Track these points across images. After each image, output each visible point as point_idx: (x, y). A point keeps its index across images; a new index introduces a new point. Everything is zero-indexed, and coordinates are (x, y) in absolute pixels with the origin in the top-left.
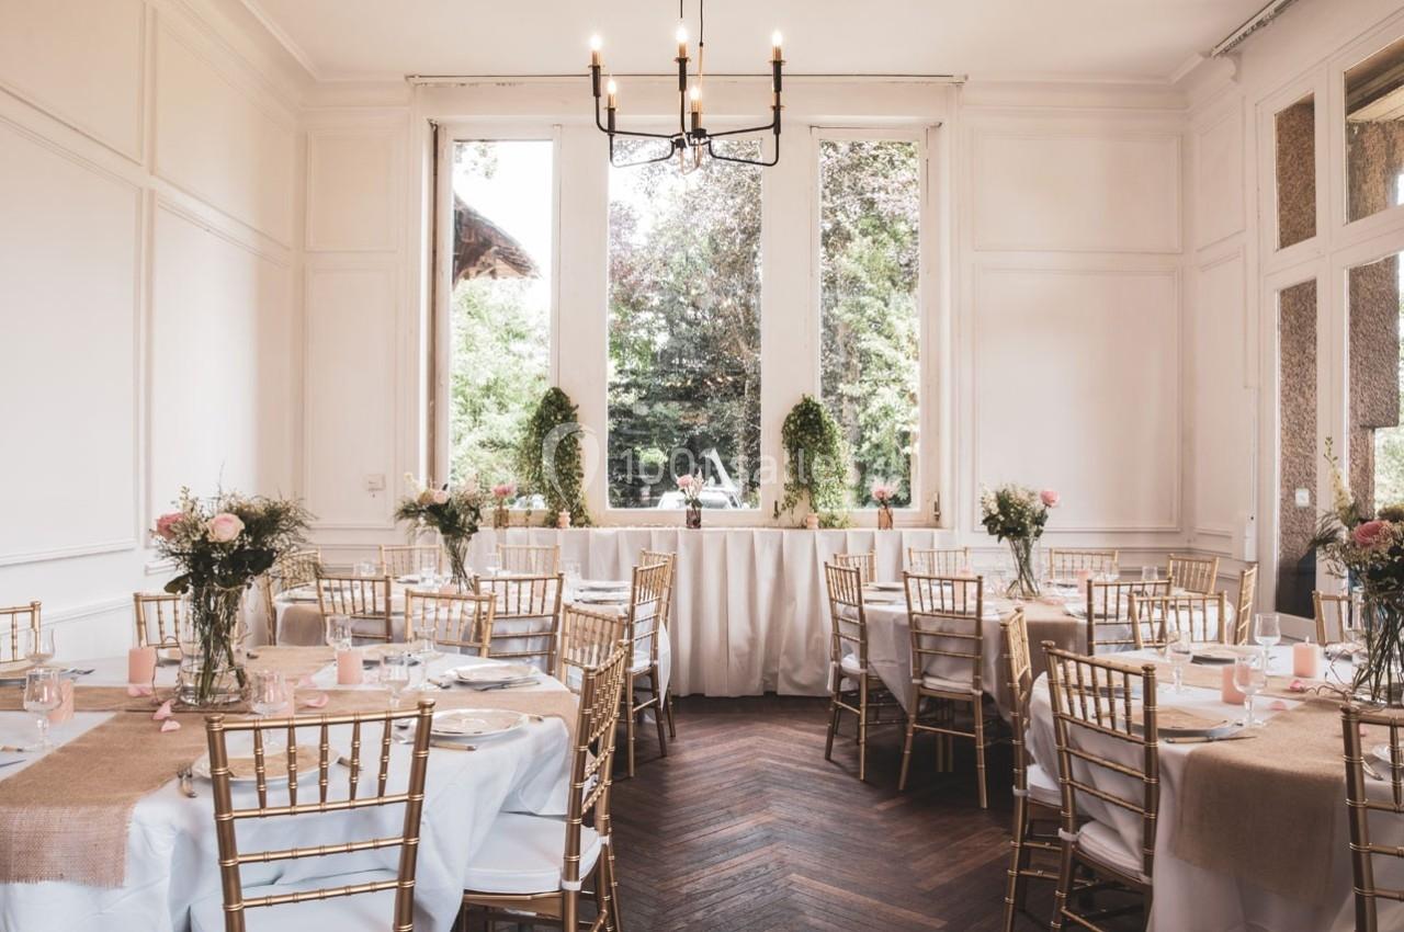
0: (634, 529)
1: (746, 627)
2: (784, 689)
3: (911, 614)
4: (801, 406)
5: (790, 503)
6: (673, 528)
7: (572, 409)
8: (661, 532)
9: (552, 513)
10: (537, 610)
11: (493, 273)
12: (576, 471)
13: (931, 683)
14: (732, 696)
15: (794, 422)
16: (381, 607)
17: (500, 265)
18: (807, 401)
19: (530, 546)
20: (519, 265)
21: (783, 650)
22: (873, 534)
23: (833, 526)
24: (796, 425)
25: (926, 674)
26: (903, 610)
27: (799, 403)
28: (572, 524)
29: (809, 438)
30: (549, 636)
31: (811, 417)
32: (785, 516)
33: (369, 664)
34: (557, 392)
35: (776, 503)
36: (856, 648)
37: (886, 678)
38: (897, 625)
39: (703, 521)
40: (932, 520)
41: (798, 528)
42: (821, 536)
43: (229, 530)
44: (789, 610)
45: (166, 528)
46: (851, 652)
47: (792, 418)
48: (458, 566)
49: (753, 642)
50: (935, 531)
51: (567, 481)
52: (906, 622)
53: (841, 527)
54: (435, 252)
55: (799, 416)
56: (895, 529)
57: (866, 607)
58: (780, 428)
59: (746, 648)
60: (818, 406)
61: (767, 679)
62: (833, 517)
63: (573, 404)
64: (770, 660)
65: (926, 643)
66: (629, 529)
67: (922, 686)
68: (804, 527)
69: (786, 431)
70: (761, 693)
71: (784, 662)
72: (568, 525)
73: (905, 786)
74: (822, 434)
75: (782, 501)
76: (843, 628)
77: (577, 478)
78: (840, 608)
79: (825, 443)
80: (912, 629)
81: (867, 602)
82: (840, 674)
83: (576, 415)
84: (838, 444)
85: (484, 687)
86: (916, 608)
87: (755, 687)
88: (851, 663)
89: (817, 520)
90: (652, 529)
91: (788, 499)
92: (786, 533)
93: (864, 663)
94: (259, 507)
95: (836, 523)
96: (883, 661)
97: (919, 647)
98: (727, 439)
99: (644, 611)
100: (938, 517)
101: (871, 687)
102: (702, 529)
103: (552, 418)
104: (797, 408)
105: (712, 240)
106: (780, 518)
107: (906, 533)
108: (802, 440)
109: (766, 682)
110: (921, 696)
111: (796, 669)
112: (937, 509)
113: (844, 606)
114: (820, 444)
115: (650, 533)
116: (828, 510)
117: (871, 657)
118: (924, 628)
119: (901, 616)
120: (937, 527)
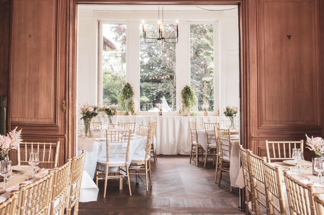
0: (146, 116)
1: (173, 139)
3: (206, 131)
4: (186, 87)
6: (156, 116)
7: (131, 88)
8: (153, 117)
9: (127, 112)
12: (133, 102)
13: (210, 145)
14: (170, 155)
15: (184, 91)
18: (187, 86)
19: (123, 119)
20: (113, 48)
21: (181, 144)
22: (203, 117)
23: (193, 115)
24: (184, 92)
25: (209, 143)
26: (205, 131)
27: (185, 87)
28: (132, 115)
29: (187, 95)
31: (188, 90)
32: (182, 113)
34: (128, 84)
35: (180, 110)
37: (201, 145)
38: (203, 133)
40: (217, 114)
41: (185, 116)
42: (190, 118)
44: (183, 135)
46: (195, 140)
47: (183, 90)
49: (174, 142)
51: (130, 105)
52: (205, 133)
53: (195, 116)
55: (185, 90)
56: (208, 116)
57: (197, 130)
60: (190, 87)
61: (178, 151)
62: (193, 113)
63: (131, 87)
64: (178, 147)
65: (209, 137)
66: (145, 116)
67: (208, 146)
69: (182, 94)
70: (177, 154)
71: (182, 147)
72: (131, 115)
73: (205, 166)
74: (191, 94)
76: (193, 135)
77: (133, 104)
79: (191, 96)
81: (197, 129)
82: (193, 145)
83: (132, 89)
84: (194, 96)
87: (175, 153)
88: (195, 142)
89: (189, 114)
90: (151, 116)
91: (183, 109)
92: (182, 117)
93: (197, 142)
95: (194, 115)
96: (201, 141)
100: (219, 114)
101: (199, 147)
102: (162, 116)
103: (127, 90)
104: (185, 88)
107: (211, 117)
108: (186, 95)
109: (178, 152)
110: (208, 148)
111: (184, 149)
112: (218, 111)
113: (193, 130)
114: (190, 96)
115: (150, 117)
116: (192, 112)
118: (208, 134)
119: (204, 132)
120: (218, 116)
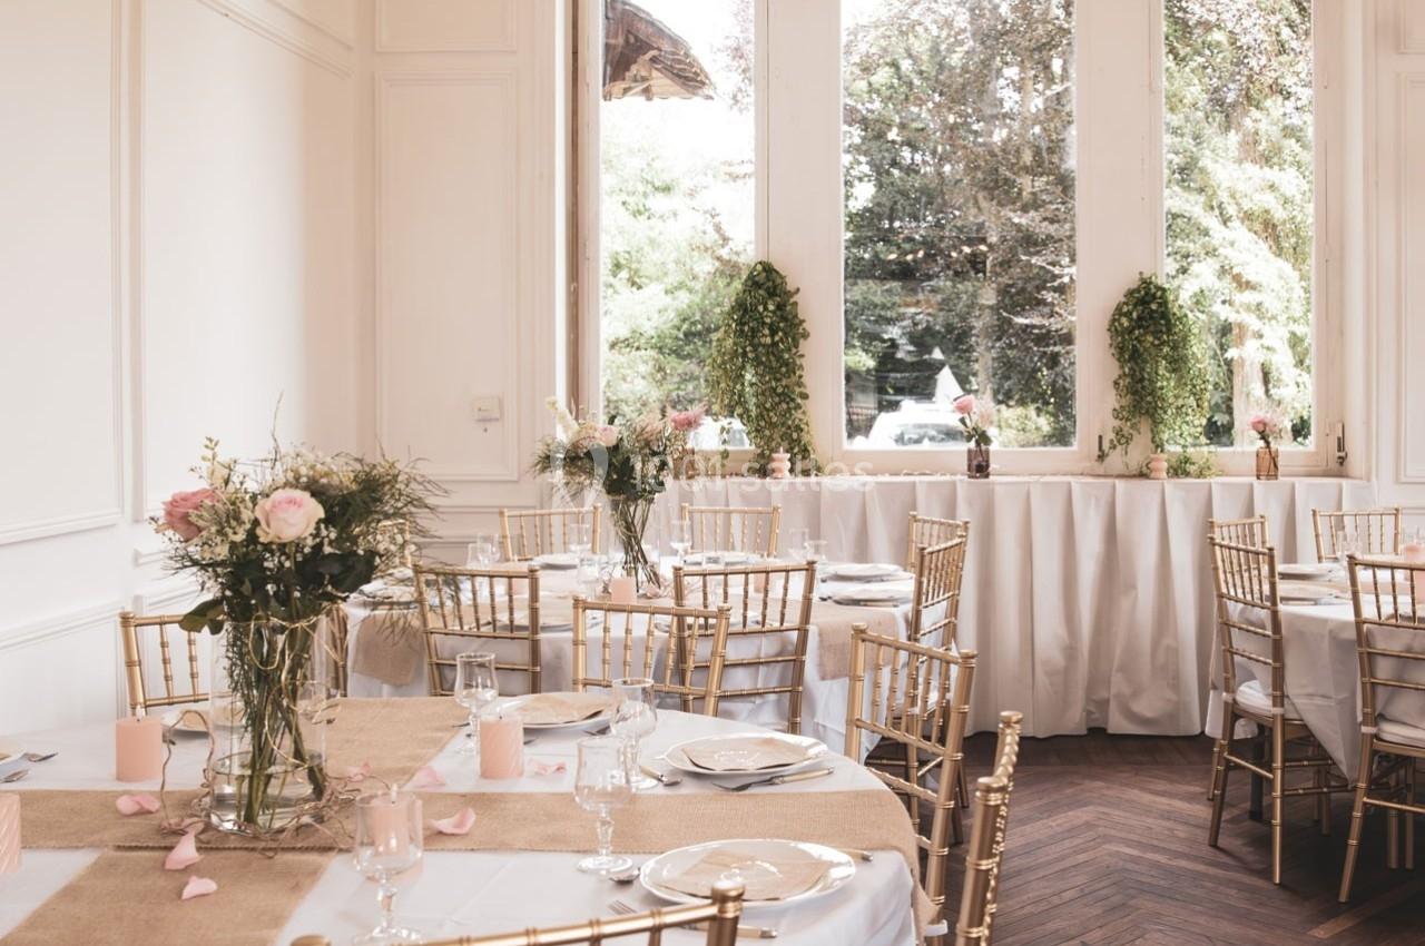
0: (887, 478)
1: (1061, 631)
2: (1118, 724)
3: (1359, 623)
4: (1138, 290)
5: (1122, 438)
6: (948, 478)
7: (790, 294)
8: (930, 483)
9: (762, 455)
10: (773, 622)
11: (647, 92)
12: (797, 390)
13: (1391, 732)
14: (1041, 735)
15: (1128, 314)
16: (522, 618)
17: (659, 80)
18: (1146, 283)
19: (731, 508)
20: (689, 79)
21: (1116, 664)
22: (1252, 486)
23: (1187, 474)
24: (1131, 320)
25: (1382, 717)
26: (1350, 616)
27: (1134, 285)
28: (792, 470)
29: (1150, 339)
30: (793, 661)
31: (1154, 307)
32: (1116, 460)
33: (532, 733)
34: (768, 269)
35: (1100, 437)
36: (1264, 674)
37: (1315, 721)
38: (1335, 638)
39: (993, 466)
40: (1334, 465)
41: (1134, 476)
42: (1173, 488)
43: (297, 520)
44: (1125, 603)
45: (181, 517)
46: (1252, 677)
47: (1125, 309)
48: (631, 542)
49: (1070, 652)
50: (1344, 482)
51: (784, 406)
52: (1351, 634)
53: (1200, 475)
54: (575, 53)
55: (1135, 306)
56: (1280, 478)
57: (1282, 608)
58: (1106, 324)
59: (1058, 659)
60: (1164, 290)
61: (1092, 708)
62: (1187, 460)
63: (790, 287)
64: (1096, 680)
65: (1384, 670)
66: (881, 479)
67: (1376, 736)
68: (1142, 475)
69: (1114, 329)
70: (1084, 732)
71: (1118, 684)
72: (788, 474)
73: (1351, 895)
74: (1169, 332)
75: (1110, 436)
76: (1239, 640)
77: (799, 400)
78: (1234, 609)
79: (1174, 348)
80: (1360, 644)
81: (1285, 599)
82: (1234, 713)
83: (796, 304)
84: (1195, 349)
85: (739, 784)
86: (1369, 612)
87: (1073, 721)
88: (1254, 695)
89: (1165, 465)
90: (917, 479)
91: (1119, 432)
92: (1120, 484)
93: (1279, 697)
94: (342, 474)
95: (1192, 468)
96: (1310, 695)
97: (1373, 676)
98: (964, 335)
99: (933, 616)
100: (1342, 461)
101: (1289, 737)
102: (991, 477)
103: (761, 308)
104: (1130, 293)
105: (935, 50)
106: (1108, 460)
107: (1301, 484)
108: (1140, 342)
109: (1089, 713)
110: (1375, 752)
111: (1136, 694)
112: (1341, 446)
113: (1241, 606)
114: (1166, 349)
115: (914, 484)
116: (1179, 449)
117: (1293, 686)
118: (1381, 644)
119: (1344, 624)
120: (1341, 476)
